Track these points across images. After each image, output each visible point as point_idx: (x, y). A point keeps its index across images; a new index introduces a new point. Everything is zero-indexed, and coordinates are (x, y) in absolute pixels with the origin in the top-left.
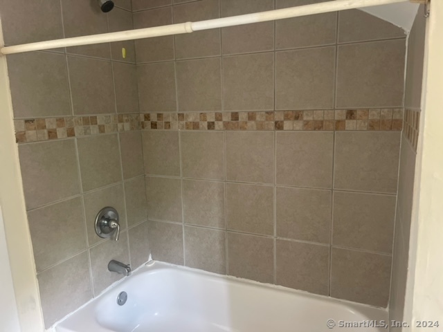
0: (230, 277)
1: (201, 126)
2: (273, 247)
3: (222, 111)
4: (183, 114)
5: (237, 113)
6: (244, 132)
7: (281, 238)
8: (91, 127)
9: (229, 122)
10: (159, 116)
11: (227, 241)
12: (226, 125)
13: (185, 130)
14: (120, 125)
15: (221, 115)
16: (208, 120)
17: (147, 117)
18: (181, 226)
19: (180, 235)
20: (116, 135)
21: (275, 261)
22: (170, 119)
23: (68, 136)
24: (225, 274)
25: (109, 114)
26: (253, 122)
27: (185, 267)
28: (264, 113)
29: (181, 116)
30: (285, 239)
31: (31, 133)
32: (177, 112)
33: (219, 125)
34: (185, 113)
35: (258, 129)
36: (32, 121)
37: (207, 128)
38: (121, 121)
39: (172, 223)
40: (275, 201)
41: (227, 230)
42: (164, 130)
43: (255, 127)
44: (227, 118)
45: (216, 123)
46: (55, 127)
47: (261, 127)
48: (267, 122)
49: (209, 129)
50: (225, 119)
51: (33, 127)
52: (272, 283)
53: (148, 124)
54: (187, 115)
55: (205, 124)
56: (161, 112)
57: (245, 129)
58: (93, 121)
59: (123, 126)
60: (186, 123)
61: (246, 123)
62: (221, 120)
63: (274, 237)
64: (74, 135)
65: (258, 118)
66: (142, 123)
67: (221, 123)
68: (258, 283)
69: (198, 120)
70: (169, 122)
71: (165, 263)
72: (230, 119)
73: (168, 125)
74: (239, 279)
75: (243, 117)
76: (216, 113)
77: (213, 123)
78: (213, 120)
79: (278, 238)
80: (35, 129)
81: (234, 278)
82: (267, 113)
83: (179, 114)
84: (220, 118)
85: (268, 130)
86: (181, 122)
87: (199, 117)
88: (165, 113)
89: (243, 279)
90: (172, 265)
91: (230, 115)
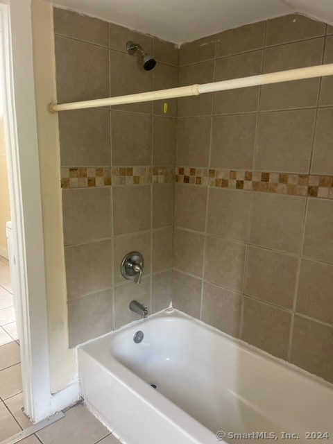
0: (242, 342)
1: (229, 185)
2: (290, 322)
3: (253, 170)
4: (214, 171)
5: (268, 174)
6: (273, 194)
7: (300, 315)
8: (127, 177)
9: (258, 183)
10: (192, 171)
11: (243, 305)
12: (255, 186)
13: (214, 187)
14: (154, 178)
15: (251, 174)
16: (238, 179)
17: (181, 171)
18: (201, 281)
19: (199, 289)
20: (150, 186)
21: (291, 338)
22: (201, 175)
23: (105, 185)
24: (237, 338)
25: (144, 167)
26: (284, 185)
27: (200, 322)
28: (297, 176)
29: (212, 172)
30: (304, 316)
31: (74, 180)
32: (209, 168)
33: (248, 185)
34: (216, 169)
35: (288, 193)
36: (76, 169)
37: (235, 187)
38: (156, 174)
39: (193, 276)
40: (298, 273)
41: (244, 294)
42: (195, 185)
43: (285, 191)
44: (257, 178)
45: (245, 182)
46: (94, 176)
47: (292, 191)
48: (299, 187)
49: (237, 188)
50: (254, 179)
51: (76, 175)
52: (285, 360)
53: (182, 177)
54: (218, 172)
55: (234, 183)
56: (194, 168)
57: (274, 191)
58: (130, 172)
59: (157, 178)
60: (216, 180)
61: (277, 185)
62: (251, 180)
63: (293, 312)
64: (110, 184)
65: (290, 181)
66: (177, 176)
67: (250, 183)
68: (270, 356)
69: (228, 178)
70: (200, 178)
71: (183, 313)
72: (260, 179)
73: (199, 180)
74: (251, 346)
75: (274, 178)
76: (246, 173)
77: (242, 182)
78: (243, 179)
79: (297, 314)
80: (78, 177)
81: (246, 344)
82: (301, 176)
83: (210, 170)
84: (249, 178)
85: (300, 195)
86: (211, 179)
87: (228, 175)
88: (197, 168)
89: (255, 348)
90: (189, 317)
91: (260, 175)
